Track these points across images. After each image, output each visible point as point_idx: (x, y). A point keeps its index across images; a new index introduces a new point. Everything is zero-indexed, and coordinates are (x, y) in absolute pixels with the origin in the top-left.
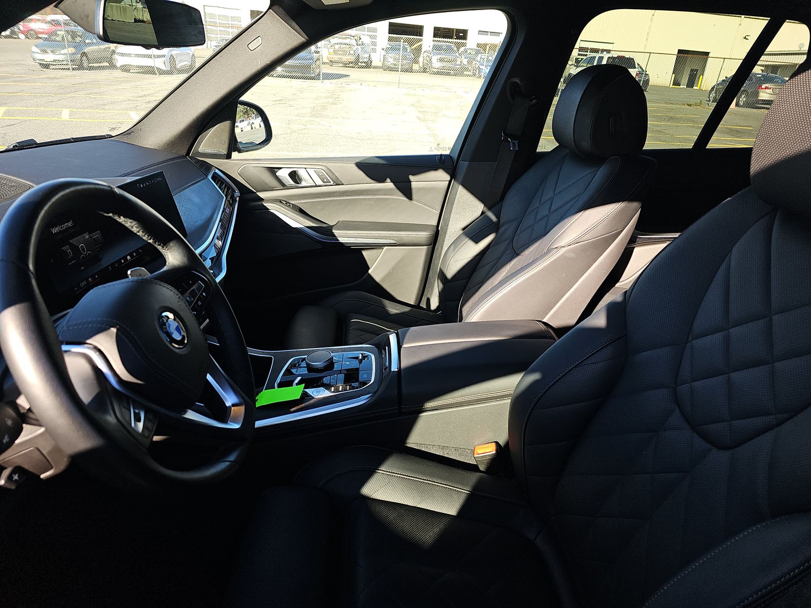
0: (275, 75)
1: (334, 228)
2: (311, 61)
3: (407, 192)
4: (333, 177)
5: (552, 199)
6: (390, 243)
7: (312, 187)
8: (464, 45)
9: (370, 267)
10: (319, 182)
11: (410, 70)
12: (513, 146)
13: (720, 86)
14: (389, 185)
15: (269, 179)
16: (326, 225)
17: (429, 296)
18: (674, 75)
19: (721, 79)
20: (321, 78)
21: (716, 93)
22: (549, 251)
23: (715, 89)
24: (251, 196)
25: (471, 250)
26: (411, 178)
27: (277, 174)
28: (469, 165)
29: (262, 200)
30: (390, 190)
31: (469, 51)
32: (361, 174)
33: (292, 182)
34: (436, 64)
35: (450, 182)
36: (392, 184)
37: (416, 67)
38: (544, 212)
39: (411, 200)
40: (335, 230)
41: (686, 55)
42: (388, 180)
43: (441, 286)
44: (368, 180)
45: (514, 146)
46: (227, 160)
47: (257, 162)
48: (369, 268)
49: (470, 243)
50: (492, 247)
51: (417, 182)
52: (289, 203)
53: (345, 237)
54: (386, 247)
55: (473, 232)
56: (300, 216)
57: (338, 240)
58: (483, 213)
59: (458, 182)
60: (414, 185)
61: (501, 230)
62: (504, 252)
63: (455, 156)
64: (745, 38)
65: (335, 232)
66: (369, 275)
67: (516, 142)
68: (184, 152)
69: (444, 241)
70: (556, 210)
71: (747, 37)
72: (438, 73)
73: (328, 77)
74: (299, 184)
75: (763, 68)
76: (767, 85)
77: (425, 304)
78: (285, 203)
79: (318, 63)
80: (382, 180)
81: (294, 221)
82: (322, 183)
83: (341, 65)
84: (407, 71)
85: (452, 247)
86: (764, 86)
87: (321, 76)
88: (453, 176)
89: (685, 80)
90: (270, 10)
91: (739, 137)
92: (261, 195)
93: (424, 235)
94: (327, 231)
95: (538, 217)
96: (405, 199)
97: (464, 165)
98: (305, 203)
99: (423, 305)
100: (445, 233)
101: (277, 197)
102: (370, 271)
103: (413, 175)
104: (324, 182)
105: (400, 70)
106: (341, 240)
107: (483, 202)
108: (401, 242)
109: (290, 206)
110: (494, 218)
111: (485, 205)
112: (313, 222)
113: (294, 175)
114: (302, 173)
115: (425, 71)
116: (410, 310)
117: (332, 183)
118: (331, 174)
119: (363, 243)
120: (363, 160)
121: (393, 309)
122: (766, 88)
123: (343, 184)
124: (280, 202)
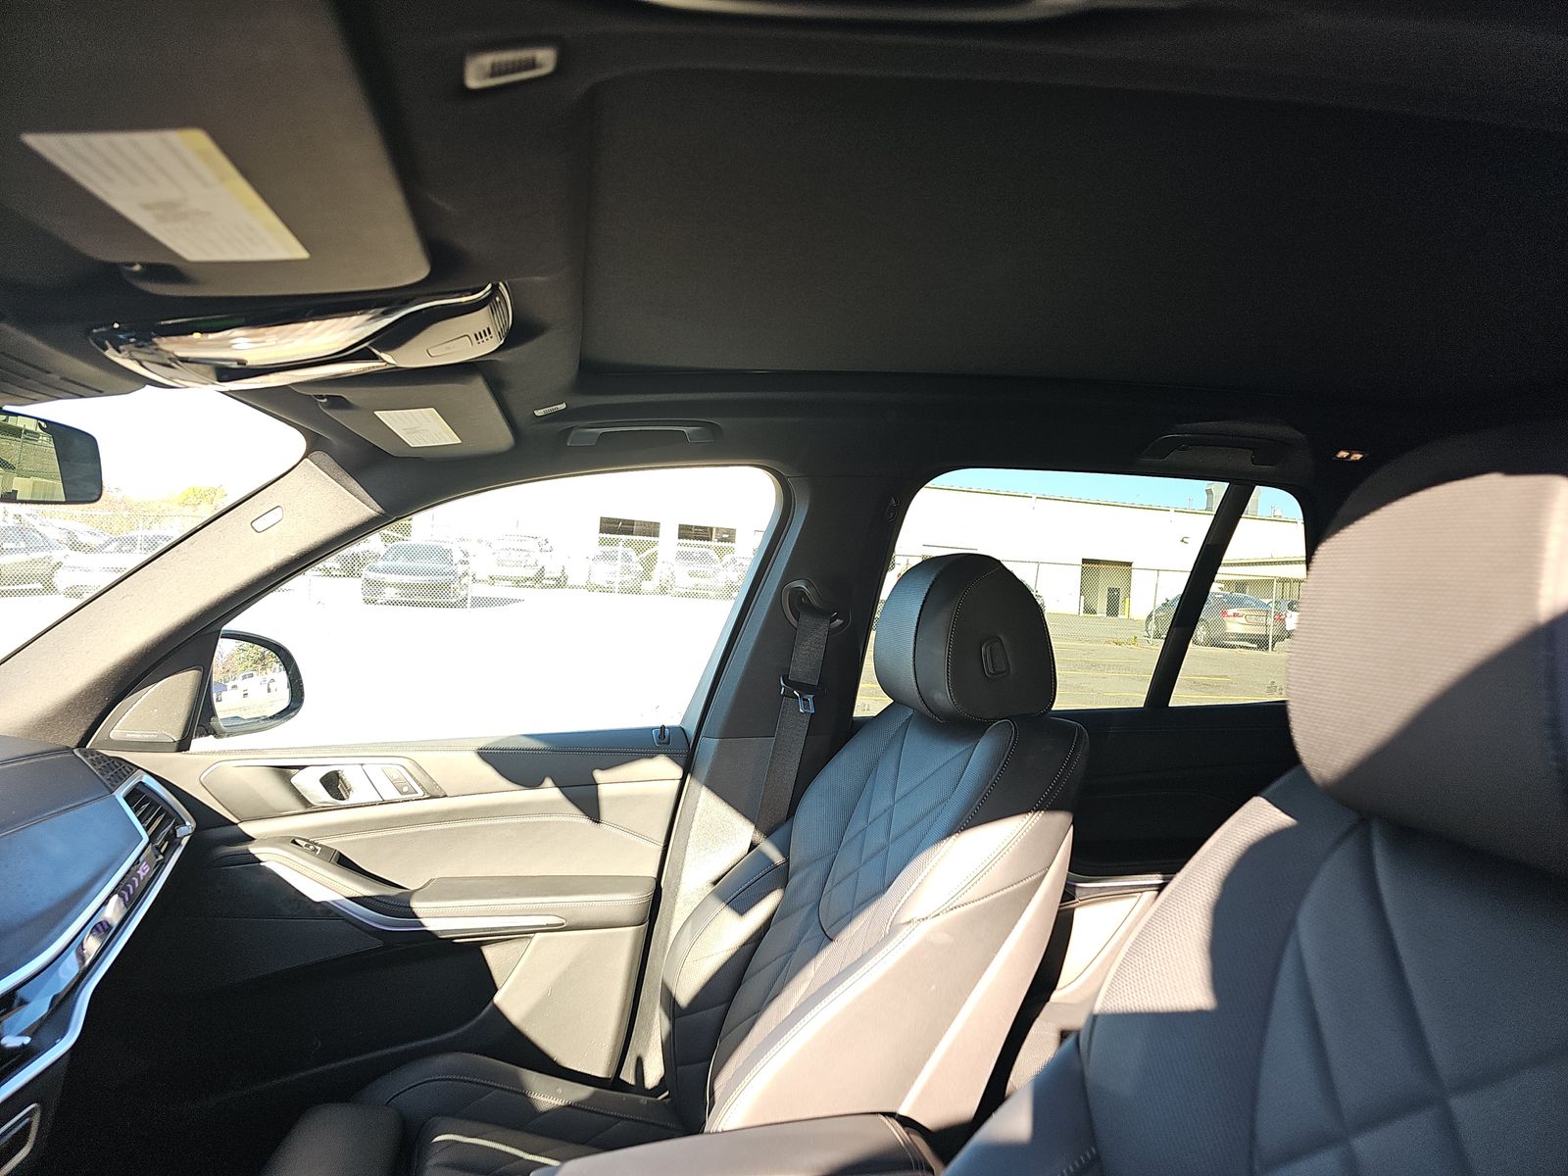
0: (379, 601)
1: (415, 895)
2: (452, 577)
3: (589, 805)
4: (424, 781)
5: (889, 810)
6: (548, 925)
7: (373, 804)
8: (731, 551)
9: (499, 987)
10: (391, 793)
11: (636, 591)
12: (805, 707)
13: (1161, 613)
14: (549, 792)
15: (273, 792)
16: (396, 891)
17: (640, 1052)
18: (1082, 597)
19: (1159, 604)
20: (469, 605)
21: (1156, 623)
22: (894, 930)
23: (1153, 617)
24: (225, 832)
25: (731, 931)
26: (599, 775)
27: (293, 781)
28: (720, 745)
29: (251, 839)
30: (552, 803)
31: (739, 561)
32: (488, 773)
33: (329, 798)
34: (683, 581)
35: (683, 780)
36: (556, 791)
37: (646, 585)
38: (875, 839)
39: (598, 822)
40: (418, 901)
41: (1096, 566)
42: (548, 782)
43: (666, 1025)
44: (504, 783)
45: (807, 706)
46: (178, 755)
47: (252, 756)
48: (496, 990)
49: (728, 916)
50: (775, 923)
51: (611, 784)
52: (316, 844)
53: (439, 918)
54: (538, 936)
55: (736, 892)
56: (336, 873)
57: (423, 926)
58: (753, 846)
59: (700, 781)
60: (604, 791)
61: (793, 882)
62: (803, 933)
63: (692, 730)
64: (1182, 541)
65: (417, 905)
66: (496, 1010)
67: (810, 698)
68: (73, 740)
69: (672, 912)
70: (903, 834)
71: (1185, 540)
72: (687, 595)
73: (480, 602)
74: (343, 799)
75: (1223, 586)
76: (1235, 610)
77: (632, 1072)
78: (303, 843)
79: (464, 581)
80: (535, 784)
81: (322, 886)
82: (397, 796)
83: (510, 583)
84: (631, 591)
85: (689, 926)
86: (1230, 612)
87: (469, 601)
88: (688, 769)
89: (1102, 605)
90: (306, 460)
91: (1211, 693)
92: (248, 828)
93: (628, 902)
94: (398, 905)
95: (867, 852)
96: (585, 821)
97: (709, 746)
98: (355, 841)
99: (628, 1076)
100: (675, 895)
101: (287, 831)
102: (497, 999)
103: (602, 769)
104: (402, 793)
105: (617, 590)
106: (432, 925)
107: (752, 821)
108: (573, 921)
109: (315, 850)
110: (777, 858)
111: (756, 828)
112: (366, 886)
113: (332, 782)
114: (351, 775)
115: (663, 591)
116: (594, 1095)
117: (420, 793)
118: (418, 774)
119: (484, 930)
120: (493, 743)
121: (547, 1095)
122: (1235, 615)
123: (446, 796)
124: (294, 842)
